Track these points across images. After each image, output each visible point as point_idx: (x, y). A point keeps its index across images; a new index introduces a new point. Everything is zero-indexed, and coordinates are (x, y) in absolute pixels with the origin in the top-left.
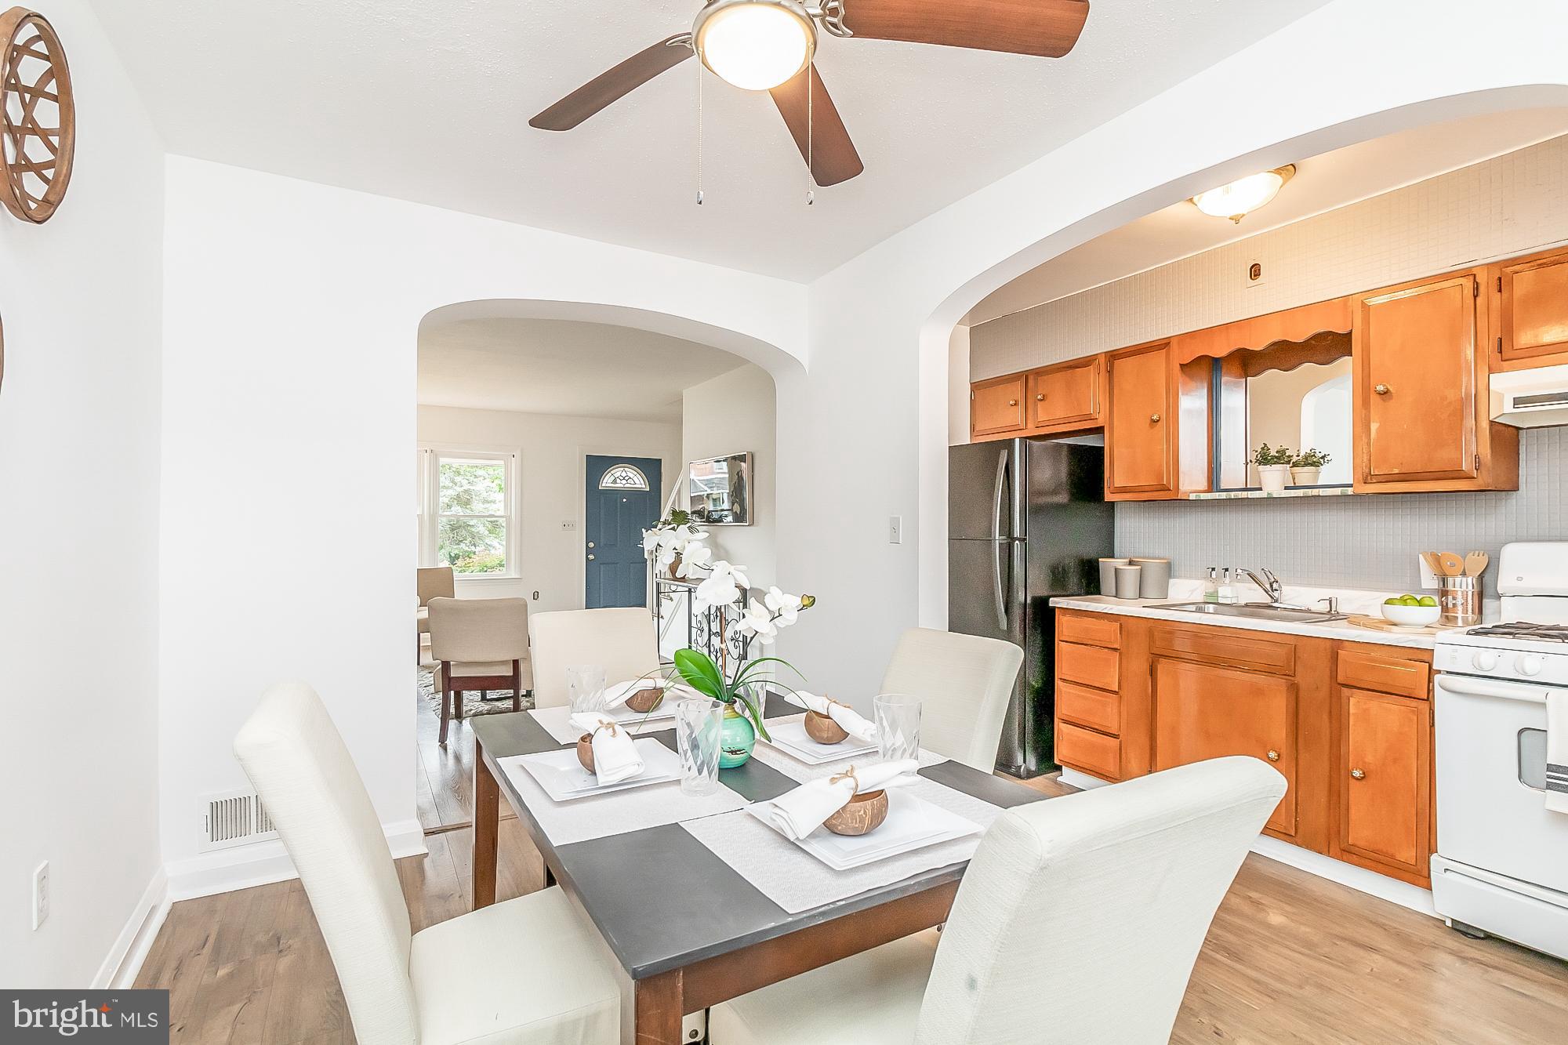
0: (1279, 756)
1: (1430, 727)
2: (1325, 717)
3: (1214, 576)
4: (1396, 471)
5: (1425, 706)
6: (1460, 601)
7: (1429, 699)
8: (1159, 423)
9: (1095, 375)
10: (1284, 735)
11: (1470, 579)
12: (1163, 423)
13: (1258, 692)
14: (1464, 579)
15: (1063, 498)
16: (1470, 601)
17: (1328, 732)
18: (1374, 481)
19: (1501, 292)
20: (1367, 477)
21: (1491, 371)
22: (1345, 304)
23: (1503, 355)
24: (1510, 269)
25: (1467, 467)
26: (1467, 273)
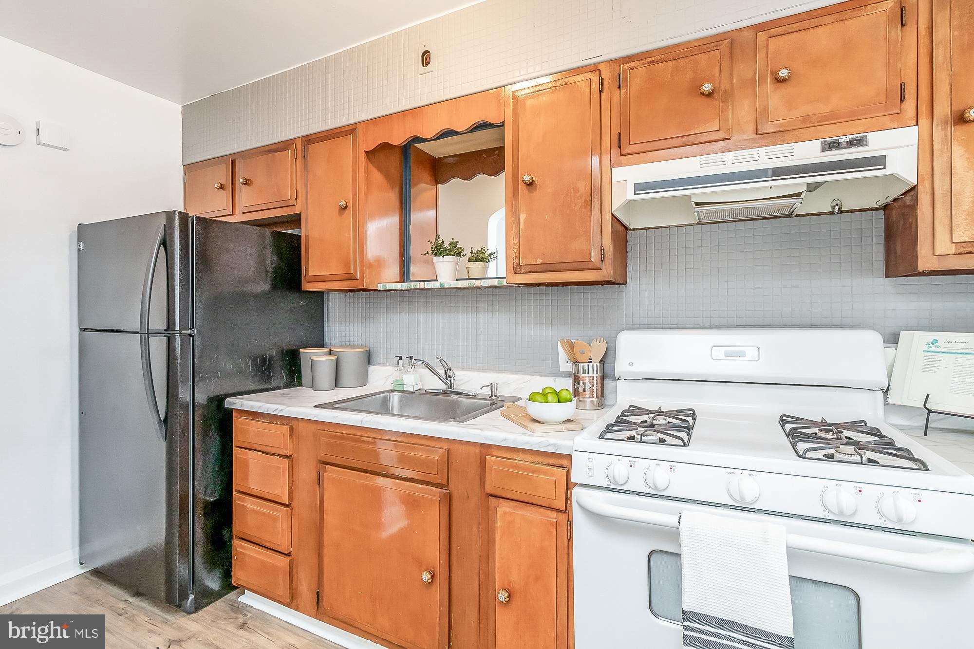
0: (433, 577)
1: (569, 541)
2: (475, 529)
3: (400, 364)
4: (540, 261)
5: (563, 517)
6: (588, 386)
7: (566, 510)
8: (347, 211)
9: (292, 161)
11: (595, 365)
12: (350, 210)
14: (591, 365)
15: (264, 287)
16: (595, 386)
17: (478, 546)
18: (523, 271)
19: (619, 88)
20: (517, 267)
21: (612, 165)
22: (499, 95)
23: (621, 150)
24: (627, 66)
25: (595, 258)
26: (593, 69)
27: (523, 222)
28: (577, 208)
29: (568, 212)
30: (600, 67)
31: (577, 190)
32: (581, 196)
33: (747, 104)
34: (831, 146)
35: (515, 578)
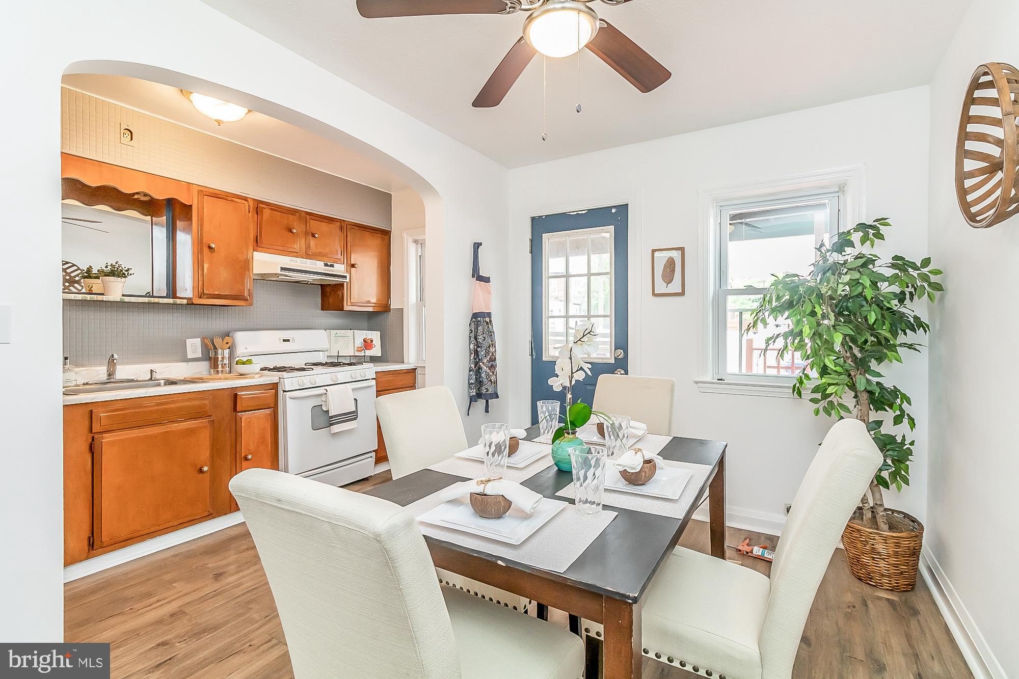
2: (228, 434)
10: (208, 455)
13: (191, 432)
18: (205, 297)
19: (257, 214)
20: (201, 294)
21: (254, 250)
22: (189, 188)
23: (258, 244)
24: (261, 205)
25: (246, 294)
26: (246, 199)
27: (206, 269)
28: (238, 268)
29: (233, 268)
30: (249, 199)
31: (238, 259)
32: (241, 262)
33: (303, 241)
34: (326, 265)
35: (252, 447)
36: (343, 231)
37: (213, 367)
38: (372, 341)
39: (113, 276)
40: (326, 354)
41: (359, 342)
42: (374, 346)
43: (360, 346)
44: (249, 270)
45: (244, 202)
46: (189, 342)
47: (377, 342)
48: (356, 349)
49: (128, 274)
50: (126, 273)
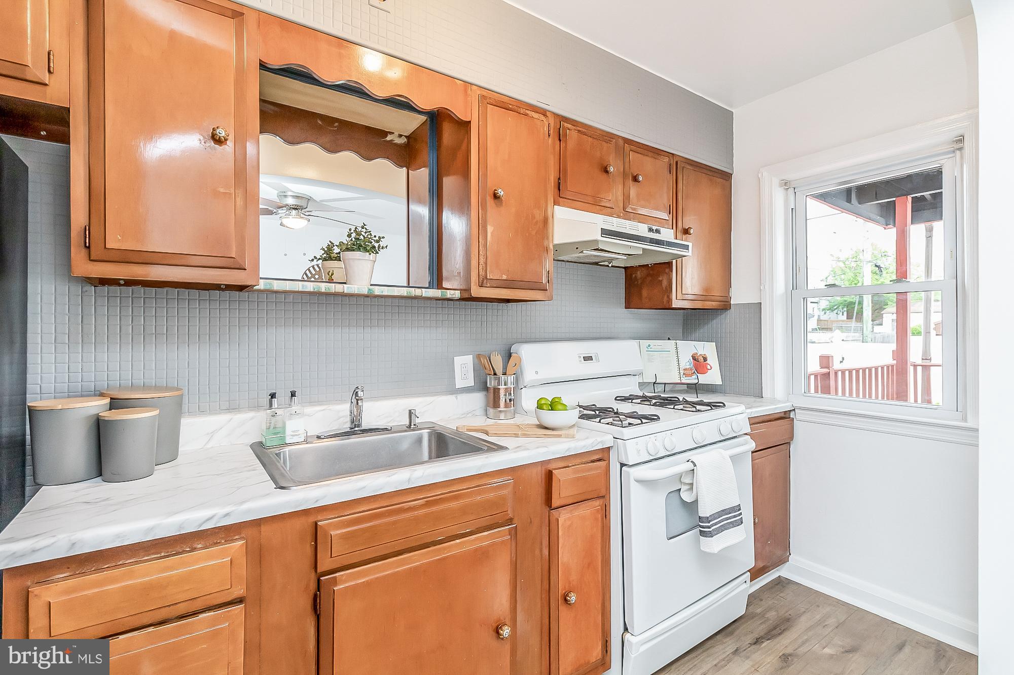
5: (602, 502)
7: (606, 494)
18: (489, 285)
19: (560, 140)
20: (483, 281)
21: (556, 203)
22: (466, 91)
23: (561, 192)
24: (566, 125)
25: (544, 281)
26: (544, 113)
27: (490, 235)
28: (534, 233)
29: (527, 234)
30: (548, 114)
31: (533, 217)
32: (537, 222)
33: (620, 187)
34: (650, 230)
35: (574, 577)
36: (672, 173)
37: (491, 403)
38: (705, 359)
39: (359, 250)
40: (638, 379)
41: (686, 362)
42: (709, 367)
43: (688, 367)
44: (548, 239)
45: (542, 117)
46: (459, 361)
47: (713, 361)
48: (682, 372)
49: (379, 246)
50: (376, 245)
